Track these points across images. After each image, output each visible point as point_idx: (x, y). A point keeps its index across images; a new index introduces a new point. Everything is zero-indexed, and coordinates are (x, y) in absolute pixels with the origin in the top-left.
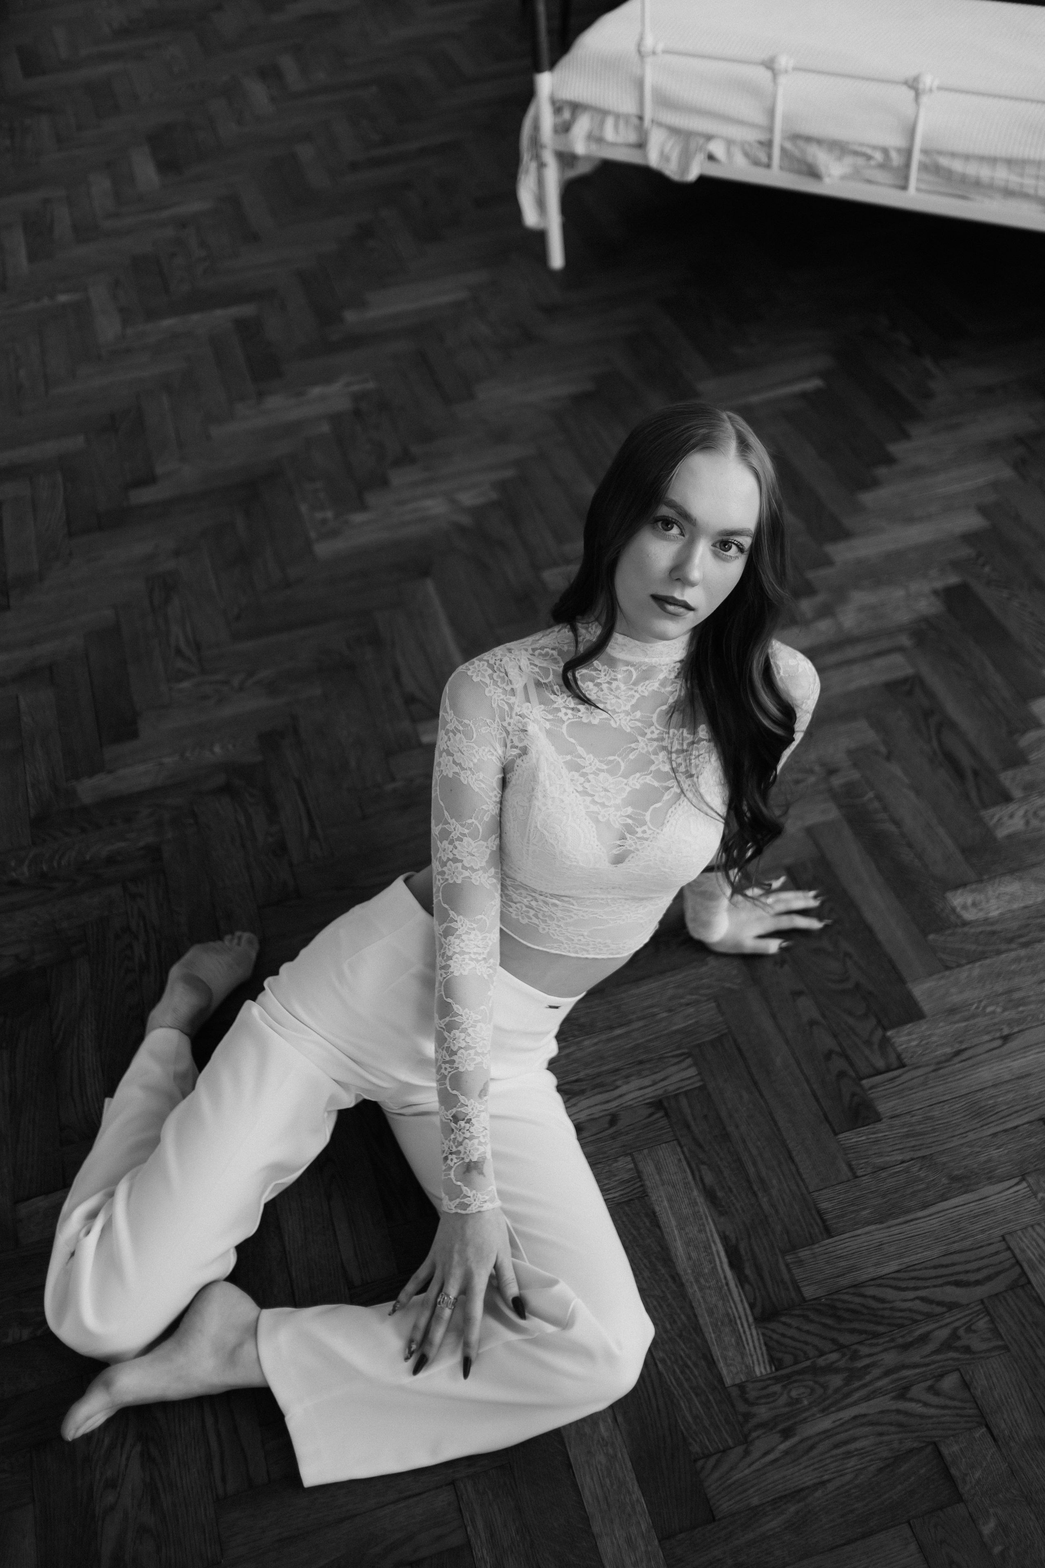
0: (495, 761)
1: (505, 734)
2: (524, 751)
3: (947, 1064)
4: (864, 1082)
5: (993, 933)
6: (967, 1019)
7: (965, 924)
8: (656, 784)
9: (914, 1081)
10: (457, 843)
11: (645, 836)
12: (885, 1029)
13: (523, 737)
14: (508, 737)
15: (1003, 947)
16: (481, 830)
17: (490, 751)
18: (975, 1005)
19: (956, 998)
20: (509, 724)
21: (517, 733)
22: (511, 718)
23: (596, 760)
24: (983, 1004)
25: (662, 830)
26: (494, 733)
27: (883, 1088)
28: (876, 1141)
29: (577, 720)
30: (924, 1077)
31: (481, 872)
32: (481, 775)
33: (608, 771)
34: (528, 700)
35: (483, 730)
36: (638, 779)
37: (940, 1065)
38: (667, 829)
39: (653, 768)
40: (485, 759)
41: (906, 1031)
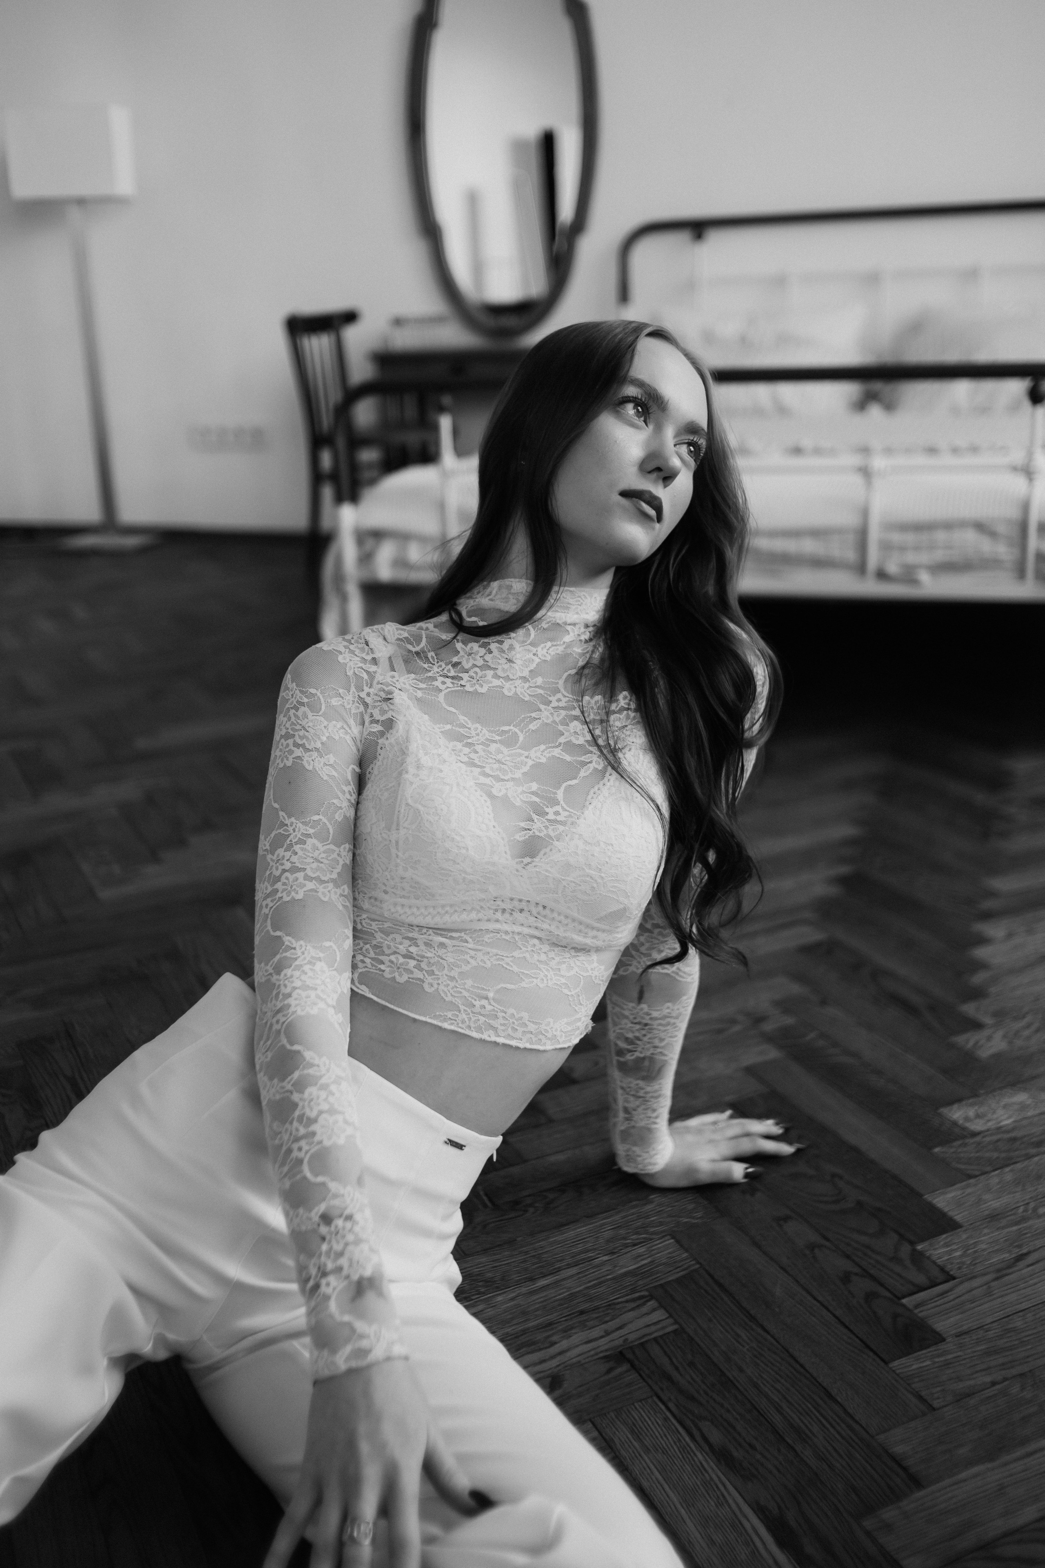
0: (349, 742)
1: (362, 708)
2: (389, 724)
3: (1011, 1270)
4: (904, 1301)
5: (1014, 1139)
6: (1017, 1223)
7: (974, 1134)
8: (568, 758)
9: (974, 1292)
10: (297, 848)
11: (559, 818)
12: (912, 1243)
13: (387, 709)
14: (366, 711)
15: (1033, 1151)
16: (331, 831)
17: (343, 728)
18: (1021, 1209)
19: (994, 1204)
20: (368, 694)
21: (379, 704)
22: (370, 687)
23: (485, 731)
24: (1032, 1205)
25: (583, 813)
26: (348, 707)
27: (933, 1305)
28: (947, 1364)
29: (459, 688)
30: (985, 1287)
31: (331, 885)
32: (331, 758)
33: (501, 742)
34: (393, 669)
35: (335, 702)
36: (543, 751)
37: (1001, 1272)
38: (589, 812)
39: (562, 740)
40: (337, 738)
41: (942, 1243)
